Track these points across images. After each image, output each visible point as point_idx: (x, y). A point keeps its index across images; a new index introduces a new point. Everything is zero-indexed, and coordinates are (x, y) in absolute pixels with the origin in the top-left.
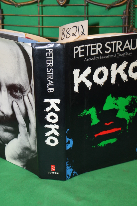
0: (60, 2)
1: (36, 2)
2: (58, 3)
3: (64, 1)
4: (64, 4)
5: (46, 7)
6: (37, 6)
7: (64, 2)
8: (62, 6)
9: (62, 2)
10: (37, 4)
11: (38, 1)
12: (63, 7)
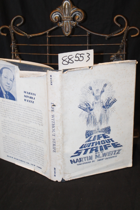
2: (64, 34)
4: (69, 35)
7: (69, 33)
9: (68, 34)
11: (48, 33)
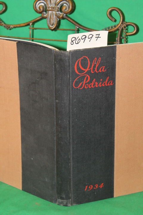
0: (51, 26)
1: (28, 25)
2: (49, 27)
3: (54, 25)
5: (37, 30)
6: (29, 29)
8: (52, 30)
10: (29, 27)
12: (54, 32)
